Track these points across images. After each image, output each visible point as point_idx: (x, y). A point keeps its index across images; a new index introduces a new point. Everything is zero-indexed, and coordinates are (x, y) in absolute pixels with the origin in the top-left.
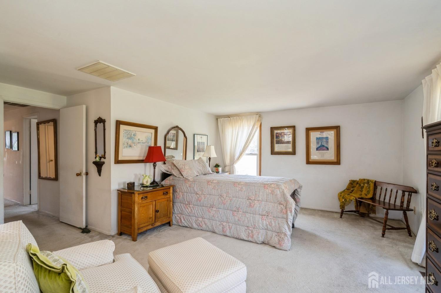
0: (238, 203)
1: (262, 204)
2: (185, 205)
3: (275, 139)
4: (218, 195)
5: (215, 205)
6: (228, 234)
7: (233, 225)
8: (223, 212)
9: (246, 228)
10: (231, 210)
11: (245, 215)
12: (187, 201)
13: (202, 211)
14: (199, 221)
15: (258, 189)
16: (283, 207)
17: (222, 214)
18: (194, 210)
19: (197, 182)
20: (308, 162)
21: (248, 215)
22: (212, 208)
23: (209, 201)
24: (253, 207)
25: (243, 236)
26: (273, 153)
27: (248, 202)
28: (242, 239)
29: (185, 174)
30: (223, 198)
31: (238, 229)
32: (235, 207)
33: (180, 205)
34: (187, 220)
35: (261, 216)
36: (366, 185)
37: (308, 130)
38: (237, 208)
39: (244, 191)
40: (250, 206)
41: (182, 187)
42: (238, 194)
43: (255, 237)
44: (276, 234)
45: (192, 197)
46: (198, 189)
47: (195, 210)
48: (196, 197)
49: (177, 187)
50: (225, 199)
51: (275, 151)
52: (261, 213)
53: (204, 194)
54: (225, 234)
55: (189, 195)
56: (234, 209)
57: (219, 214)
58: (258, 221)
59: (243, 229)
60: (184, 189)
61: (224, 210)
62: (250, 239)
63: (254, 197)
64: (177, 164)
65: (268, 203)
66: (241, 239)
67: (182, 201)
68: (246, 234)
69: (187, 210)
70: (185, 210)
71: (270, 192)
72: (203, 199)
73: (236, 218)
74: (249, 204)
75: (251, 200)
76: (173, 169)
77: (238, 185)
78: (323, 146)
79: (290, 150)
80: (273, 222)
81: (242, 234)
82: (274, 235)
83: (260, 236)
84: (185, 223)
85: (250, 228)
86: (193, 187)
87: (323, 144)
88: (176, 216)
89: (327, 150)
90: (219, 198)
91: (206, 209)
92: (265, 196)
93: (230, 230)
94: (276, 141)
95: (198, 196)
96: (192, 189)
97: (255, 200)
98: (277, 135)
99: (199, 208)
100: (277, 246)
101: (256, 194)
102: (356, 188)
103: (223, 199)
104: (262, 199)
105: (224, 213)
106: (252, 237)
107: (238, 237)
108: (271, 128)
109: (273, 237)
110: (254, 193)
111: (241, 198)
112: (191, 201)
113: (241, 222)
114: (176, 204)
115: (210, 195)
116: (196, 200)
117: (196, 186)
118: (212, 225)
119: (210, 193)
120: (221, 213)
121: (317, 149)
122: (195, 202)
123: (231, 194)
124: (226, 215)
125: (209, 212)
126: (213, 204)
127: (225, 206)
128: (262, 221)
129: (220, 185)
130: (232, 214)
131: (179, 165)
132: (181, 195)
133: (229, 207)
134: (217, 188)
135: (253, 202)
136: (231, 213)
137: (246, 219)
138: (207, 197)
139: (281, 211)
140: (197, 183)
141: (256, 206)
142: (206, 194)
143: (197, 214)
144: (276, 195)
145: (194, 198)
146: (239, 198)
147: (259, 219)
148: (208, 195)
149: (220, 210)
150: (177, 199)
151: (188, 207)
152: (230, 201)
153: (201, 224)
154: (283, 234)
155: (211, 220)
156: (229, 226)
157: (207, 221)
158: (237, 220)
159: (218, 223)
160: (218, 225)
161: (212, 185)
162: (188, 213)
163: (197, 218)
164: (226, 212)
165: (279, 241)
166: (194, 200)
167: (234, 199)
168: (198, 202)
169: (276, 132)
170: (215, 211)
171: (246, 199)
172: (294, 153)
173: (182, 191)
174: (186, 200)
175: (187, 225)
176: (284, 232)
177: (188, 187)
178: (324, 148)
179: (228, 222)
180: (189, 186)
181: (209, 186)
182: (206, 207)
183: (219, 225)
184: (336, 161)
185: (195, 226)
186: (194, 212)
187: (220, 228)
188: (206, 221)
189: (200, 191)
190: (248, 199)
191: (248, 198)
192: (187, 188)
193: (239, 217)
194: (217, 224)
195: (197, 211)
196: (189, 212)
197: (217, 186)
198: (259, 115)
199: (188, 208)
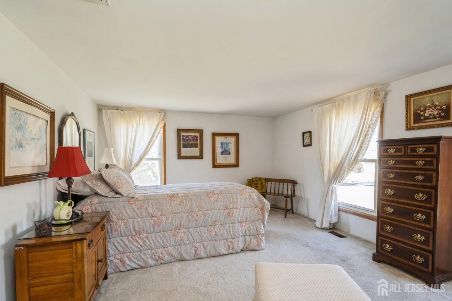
0: (214, 216)
1: (240, 211)
2: (131, 238)
3: (182, 143)
4: (186, 211)
5: (183, 226)
6: (203, 255)
7: (209, 243)
8: (195, 231)
9: (225, 241)
10: (206, 226)
11: (224, 227)
12: (135, 230)
13: (163, 239)
14: (159, 253)
15: (235, 196)
16: (259, 209)
17: (194, 234)
18: (149, 240)
19: (151, 199)
20: (215, 166)
21: (227, 226)
22: (179, 230)
23: (174, 222)
24: (232, 216)
25: (223, 250)
26: (180, 157)
27: (225, 212)
28: (222, 254)
29: (125, 191)
30: (195, 213)
31: (216, 245)
32: (211, 221)
33: (120, 239)
34: (137, 258)
35: (240, 224)
36: (260, 182)
37: (214, 135)
38: (213, 221)
39: (220, 200)
40: (229, 215)
41: (124, 212)
42: (213, 206)
43: (235, 247)
44: (254, 237)
45: (144, 223)
46: (155, 209)
47: (151, 240)
48: (152, 221)
49: (113, 213)
50: (197, 215)
51: (182, 155)
52: (240, 220)
53: (165, 214)
54: (199, 256)
55: (138, 222)
56: (210, 223)
57: (190, 235)
58: (238, 229)
59: (222, 243)
60: (127, 213)
61: (196, 228)
62: (231, 251)
63: (232, 205)
64: (108, 177)
65: (246, 208)
66: (220, 255)
67: (124, 232)
68: (226, 247)
69: (136, 244)
70: (131, 245)
71: (247, 197)
72: (164, 222)
73: (213, 233)
74: (227, 214)
75: (229, 209)
76: (97, 186)
77: (212, 195)
78: (226, 151)
79: (198, 154)
80: (251, 227)
81: (221, 249)
82: (252, 239)
83: (240, 244)
84: (131, 264)
85: (230, 240)
86: (146, 208)
87: (226, 149)
88: (113, 259)
89: (229, 155)
90: (189, 215)
91: (170, 234)
92: (243, 202)
93: (205, 249)
94: (183, 144)
95: (155, 219)
96: (143, 211)
97: (233, 208)
98: (184, 137)
99: (158, 236)
100: (257, 248)
101: (234, 202)
102: (253, 185)
103: (194, 215)
104: (240, 206)
105: (197, 231)
106: (233, 248)
107: (216, 255)
108: (178, 129)
109: (252, 240)
110: (232, 201)
111: (217, 210)
112: (142, 229)
113: (220, 236)
114: (112, 240)
115: (175, 213)
116: (151, 225)
117: (151, 206)
118: (181, 252)
119: (174, 211)
120: (192, 233)
121: (222, 153)
122: (150, 229)
123: (205, 207)
124: (200, 233)
125: (175, 236)
126: (181, 224)
127: (198, 223)
128: (241, 228)
129: (189, 199)
130: (208, 230)
131: (111, 177)
132: (122, 225)
133: (203, 223)
134: (185, 203)
135: (231, 211)
136: (206, 229)
137: (225, 232)
138: (170, 218)
139: (258, 214)
140: (152, 201)
141: (235, 214)
142: (168, 214)
143: (155, 244)
144: (253, 199)
145: (148, 224)
146: (215, 210)
147: (239, 227)
148: (171, 214)
149: (191, 229)
150: (113, 232)
151: (137, 239)
152: (204, 216)
153: (162, 257)
154: (261, 235)
155: (177, 246)
156: (204, 245)
157: (172, 249)
158: (214, 235)
159: (189, 246)
160: (189, 249)
161: (178, 200)
162: (137, 247)
163: (155, 251)
164: (199, 230)
165: (258, 242)
166: (148, 226)
167: (209, 212)
168: (156, 228)
169: (182, 134)
170: (184, 232)
171: (222, 209)
172: (201, 157)
173: (123, 218)
174: (132, 230)
175: (136, 266)
176: (262, 232)
177: (136, 209)
178: (227, 153)
179: (202, 241)
180: (138, 208)
181: (172, 202)
182: (169, 231)
183: (191, 248)
184: (235, 164)
185: (151, 262)
186: (148, 243)
187: (191, 252)
188: (170, 249)
189: (158, 211)
190: (225, 209)
191: (225, 207)
192: (135, 211)
193: (216, 231)
194: (187, 249)
195: (155, 241)
196: (139, 246)
197: (184, 201)
198: (164, 113)
199: (137, 241)
